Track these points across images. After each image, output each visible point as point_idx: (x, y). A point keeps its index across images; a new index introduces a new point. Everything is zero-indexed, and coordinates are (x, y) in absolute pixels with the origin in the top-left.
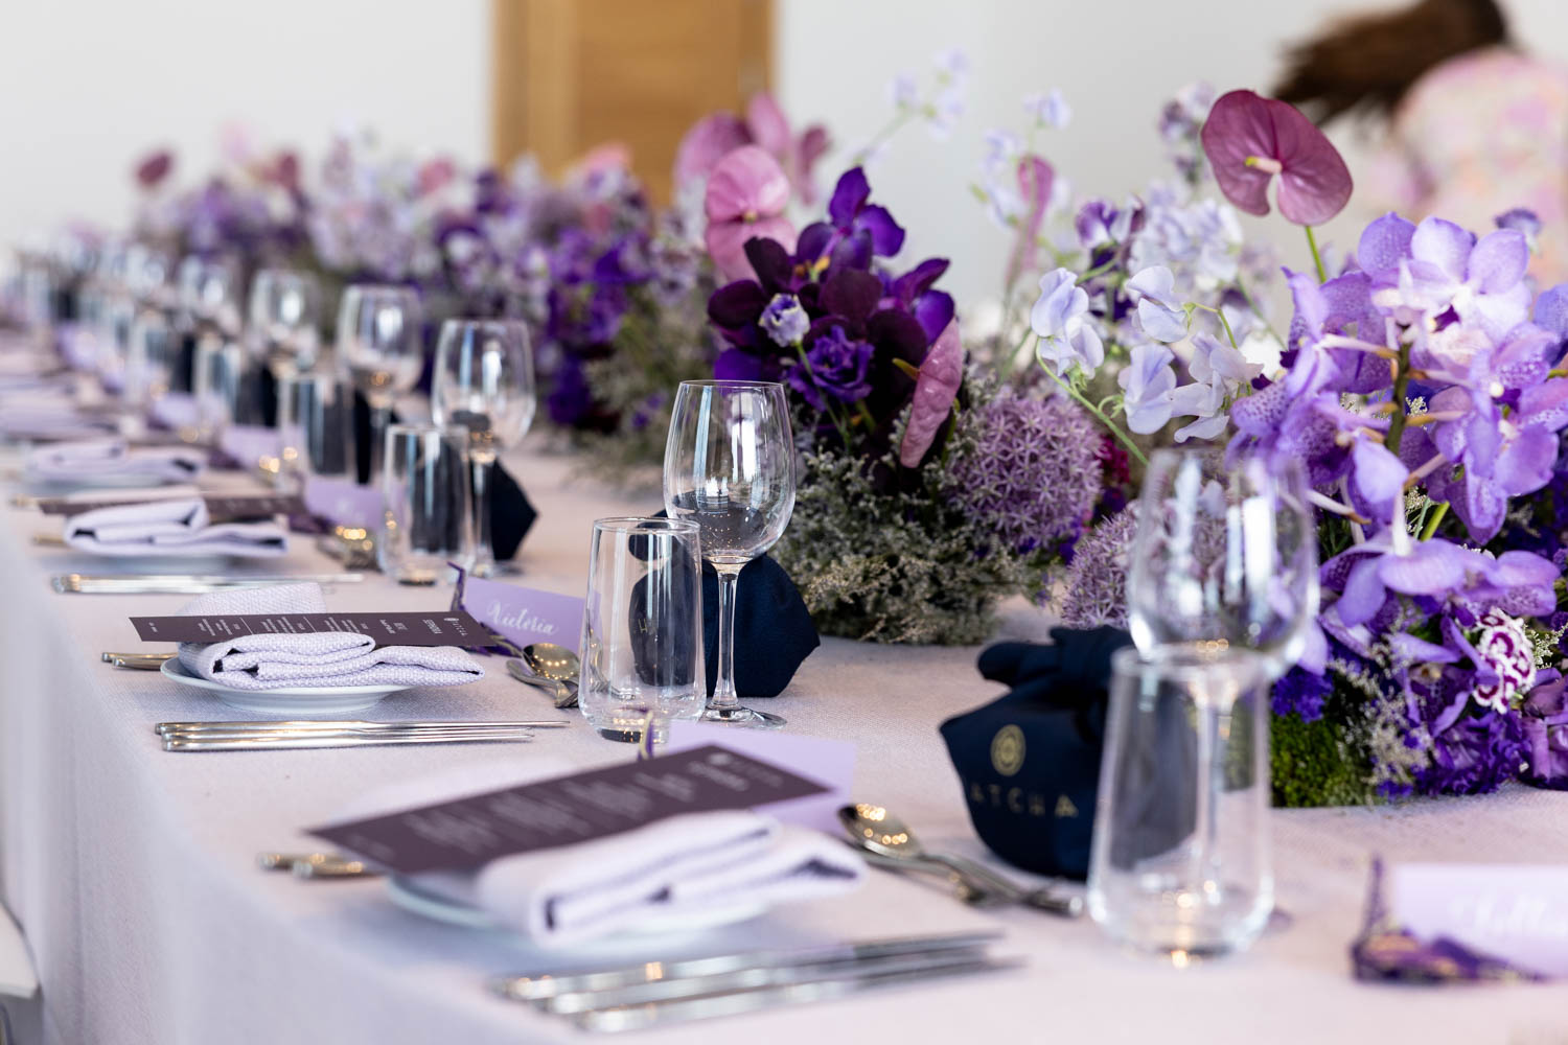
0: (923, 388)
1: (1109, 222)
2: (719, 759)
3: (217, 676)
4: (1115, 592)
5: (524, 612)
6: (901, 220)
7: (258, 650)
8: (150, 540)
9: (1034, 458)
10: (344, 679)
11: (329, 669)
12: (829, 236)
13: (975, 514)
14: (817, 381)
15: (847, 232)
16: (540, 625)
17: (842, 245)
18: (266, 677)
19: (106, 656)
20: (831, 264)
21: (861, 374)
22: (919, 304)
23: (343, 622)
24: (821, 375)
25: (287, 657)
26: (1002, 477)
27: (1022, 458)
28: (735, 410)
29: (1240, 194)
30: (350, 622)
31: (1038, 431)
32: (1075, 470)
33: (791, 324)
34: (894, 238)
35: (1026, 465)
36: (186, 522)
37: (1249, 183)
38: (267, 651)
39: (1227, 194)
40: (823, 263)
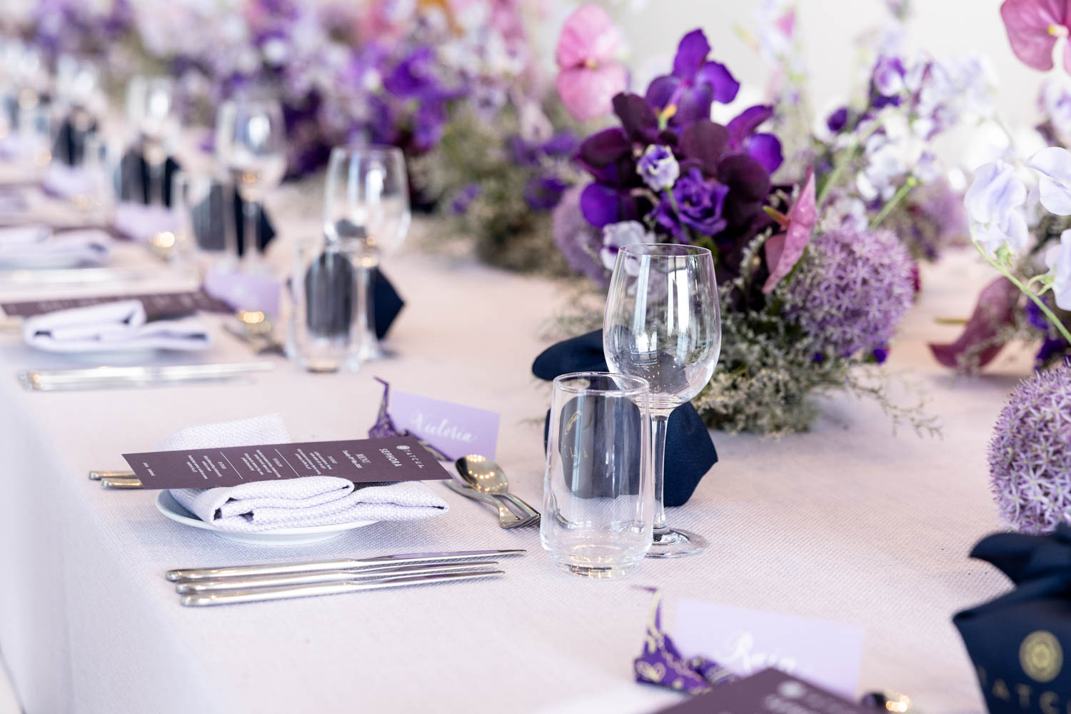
0: (792, 233)
1: (902, 72)
2: (791, 690)
3: (218, 522)
4: (1047, 455)
5: (445, 422)
6: (737, 74)
7: (252, 498)
8: (97, 338)
9: (865, 282)
10: (328, 519)
11: (315, 511)
12: (674, 88)
13: (813, 329)
14: (683, 218)
15: (690, 83)
16: (459, 434)
17: (684, 94)
18: (260, 522)
19: (92, 475)
20: (678, 112)
21: (718, 211)
22: (749, 143)
23: (311, 454)
24: (685, 213)
25: (278, 502)
26: (838, 298)
27: (855, 282)
28: (608, 240)
29: (1028, 53)
30: (318, 454)
31: (868, 259)
32: (897, 290)
33: (665, 172)
34: (728, 87)
35: (858, 287)
36: (126, 321)
37: (1037, 45)
38: (260, 498)
39: (1016, 53)
40: (670, 111)
